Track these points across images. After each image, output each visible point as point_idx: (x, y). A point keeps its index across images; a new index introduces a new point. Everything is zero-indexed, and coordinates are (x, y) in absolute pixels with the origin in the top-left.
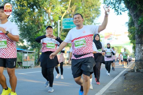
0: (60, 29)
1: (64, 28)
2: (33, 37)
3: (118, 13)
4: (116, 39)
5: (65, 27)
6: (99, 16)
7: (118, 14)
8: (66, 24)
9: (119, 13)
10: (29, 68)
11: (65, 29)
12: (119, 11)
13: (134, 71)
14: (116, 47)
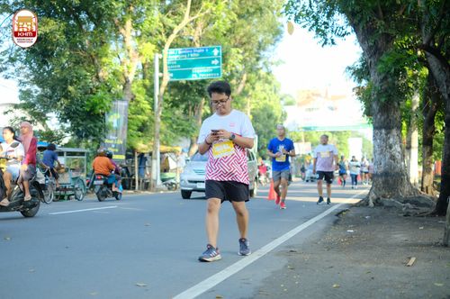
0: (161, 79)
1: (172, 77)
2: (79, 108)
3: (326, 40)
4: (332, 109)
5: (176, 74)
6: (278, 40)
7: (325, 43)
8: (179, 66)
9: (329, 41)
10: (69, 199)
11: (175, 80)
12: (329, 36)
13: (368, 204)
14: (333, 132)
